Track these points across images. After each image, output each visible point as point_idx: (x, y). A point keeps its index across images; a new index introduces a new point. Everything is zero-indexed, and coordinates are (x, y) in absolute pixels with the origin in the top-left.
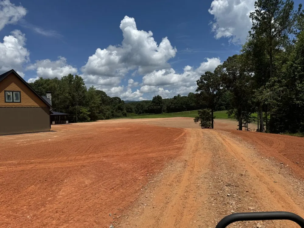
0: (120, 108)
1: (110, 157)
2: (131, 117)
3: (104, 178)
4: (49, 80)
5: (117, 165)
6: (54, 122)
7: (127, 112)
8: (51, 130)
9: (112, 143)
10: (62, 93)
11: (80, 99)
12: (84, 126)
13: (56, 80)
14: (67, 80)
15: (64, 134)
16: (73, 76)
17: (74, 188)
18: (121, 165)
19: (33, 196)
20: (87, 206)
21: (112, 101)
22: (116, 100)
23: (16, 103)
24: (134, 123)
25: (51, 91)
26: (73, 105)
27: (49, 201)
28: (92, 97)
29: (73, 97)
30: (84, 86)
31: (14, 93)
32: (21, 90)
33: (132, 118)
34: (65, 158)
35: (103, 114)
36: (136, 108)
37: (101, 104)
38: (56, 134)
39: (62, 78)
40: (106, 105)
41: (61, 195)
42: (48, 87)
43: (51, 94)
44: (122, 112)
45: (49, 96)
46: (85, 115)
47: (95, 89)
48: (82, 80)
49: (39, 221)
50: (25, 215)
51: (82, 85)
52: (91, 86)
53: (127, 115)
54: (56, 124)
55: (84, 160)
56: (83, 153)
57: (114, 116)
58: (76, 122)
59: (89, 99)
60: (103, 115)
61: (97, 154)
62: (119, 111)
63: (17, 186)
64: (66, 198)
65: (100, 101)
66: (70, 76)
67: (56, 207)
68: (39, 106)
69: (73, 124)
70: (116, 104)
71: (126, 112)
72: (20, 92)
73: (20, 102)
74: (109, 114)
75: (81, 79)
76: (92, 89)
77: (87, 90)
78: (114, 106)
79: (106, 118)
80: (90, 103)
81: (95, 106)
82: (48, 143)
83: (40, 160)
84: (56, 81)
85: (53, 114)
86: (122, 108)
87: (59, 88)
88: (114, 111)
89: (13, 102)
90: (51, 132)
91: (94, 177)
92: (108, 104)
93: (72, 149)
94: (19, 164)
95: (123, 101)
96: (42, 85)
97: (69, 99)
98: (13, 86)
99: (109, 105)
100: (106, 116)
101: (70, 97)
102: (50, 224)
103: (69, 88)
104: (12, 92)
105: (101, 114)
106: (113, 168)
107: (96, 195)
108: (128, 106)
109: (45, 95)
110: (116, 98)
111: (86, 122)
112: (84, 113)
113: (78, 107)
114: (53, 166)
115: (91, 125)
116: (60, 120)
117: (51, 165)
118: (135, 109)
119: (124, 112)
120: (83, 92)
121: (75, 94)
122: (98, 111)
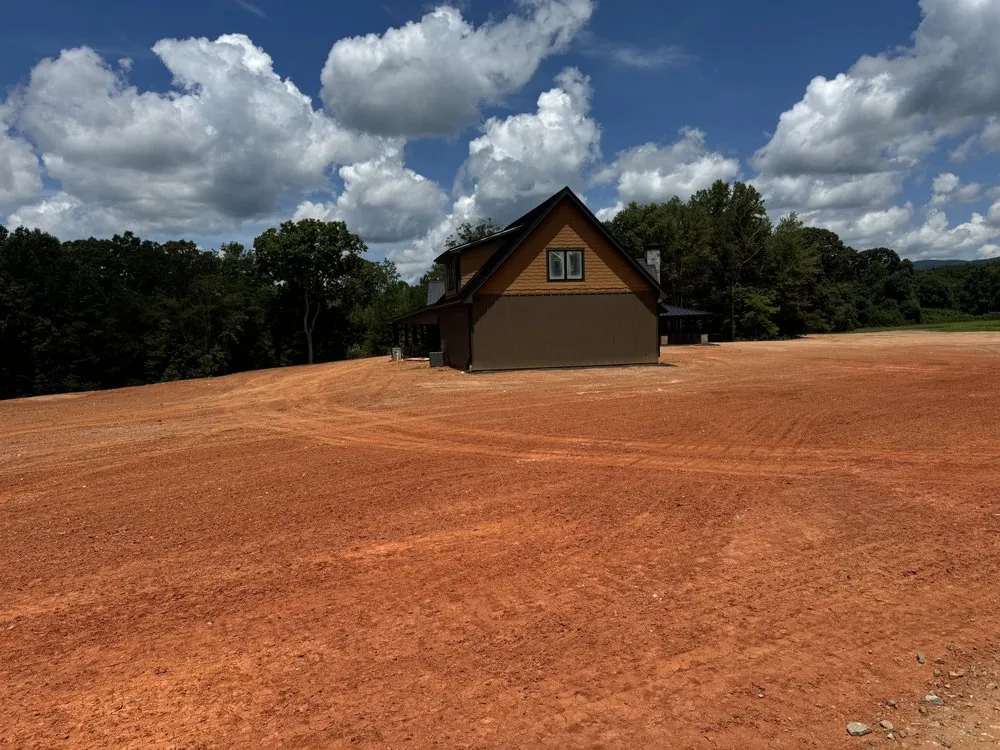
0: (892, 292)
1: (878, 466)
2: (942, 325)
3: (871, 530)
4: (653, 208)
5: (914, 496)
6: (665, 339)
7: (924, 304)
8: (660, 360)
9: (875, 417)
10: (692, 247)
11: (747, 264)
12: (760, 354)
13: (673, 206)
14: (709, 201)
15: (698, 375)
16: (727, 186)
17: (768, 545)
18: (930, 499)
19: (655, 542)
20: (827, 610)
21: (863, 264)
22: (882, 261)
23: (573, 283)
24: (953, 349)
25: (658, 241)
26: (722, 285)
27: (704, 566)
28: (788, 254)
29: (725, 257)
30: (764, 216)
31: (569, 253)
32: (585, 246)
33: (941, 329)
34: (720, 448)
35: (824, 314)
36: (966, 288)
37: (819, 277)
38: (675, 375)
39: (692, 197)
40: (840, 279)
41: (734, 558)
42: (651, 231)
43: (658, 252)
44: (904, 305)
45: (653, 258)
46: (761, 317)
47: (801, 223)
48: (758, 196)
49: (688, 615)
50: (645, 588)
51: (757, 215)
52: (786, 216)
53: (923, 316)
54: (671, 342)
55: (785, 462)
56: (775, 439)
57: (866, 322)
58: (730, 339)
59: (778, 262)
60: (825, 317)
61: (824, 448)
62: (890, 300)
63: (607, 507)
64: (752, 569)
65: (816, 266)
66: (719, 188)
67: (727, 589)
68: (629, 290)
69: (724, 345)
70: (877, 275)
71: (918, 305)
72: (582, 250)
73: (582, 280)
74: (846, 313)
75: (753, 194)
76: (789, 224)
77: (773, 230)
78: (870, 283)
79: (834, 327)
80: (780, 276)
81: (796, 286)
82: (658, 400)
83: (646, 444)
84: (675, 208)
85: (668, 314)
86: (901, 289)
87: (681, 232)
88: (869, 302)
89: (566, 280)
90: (661, 368)
91: (830, 521)
92: (848, 276)
93: (733, 423)
94: (595, 448)
95: (908, 264)
96: (635, 224)
97: (713, 263)
98: (568, 236)
99: (850, 279)
100: (837, 322)
101: (714, 258)
102: (719, 631)
103: (712, 230)
104: (563, 253)
105: (815, 314)
106: (898, 505)
107: (855, 582)
108: (928, 283)
109: (643, 256)
110: (877, 254)
111: (765, 339)
112: (758, 311)
113: (740, 289)
114: (691, 467)
115: (781, 349)
116: (683, 333)
117: (681, 463)
118: (962, 292)
119: (908, 307)
120: (759, 238)
121: (731, 246)
122: (807, 304)
